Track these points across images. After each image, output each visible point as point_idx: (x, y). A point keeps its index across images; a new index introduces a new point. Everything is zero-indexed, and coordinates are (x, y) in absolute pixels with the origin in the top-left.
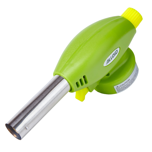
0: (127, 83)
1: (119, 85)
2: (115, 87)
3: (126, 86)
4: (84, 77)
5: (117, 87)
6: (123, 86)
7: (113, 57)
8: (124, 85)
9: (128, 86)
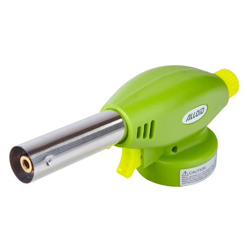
0: (200, 172)
1: (188, 171)
2: (182, 172)
3: (196, 177)
4: (152, 123)
5: (185, 172)
6: (193, 174)
7: (196, 116)
8: (195, 174)
9: (200, 178)
